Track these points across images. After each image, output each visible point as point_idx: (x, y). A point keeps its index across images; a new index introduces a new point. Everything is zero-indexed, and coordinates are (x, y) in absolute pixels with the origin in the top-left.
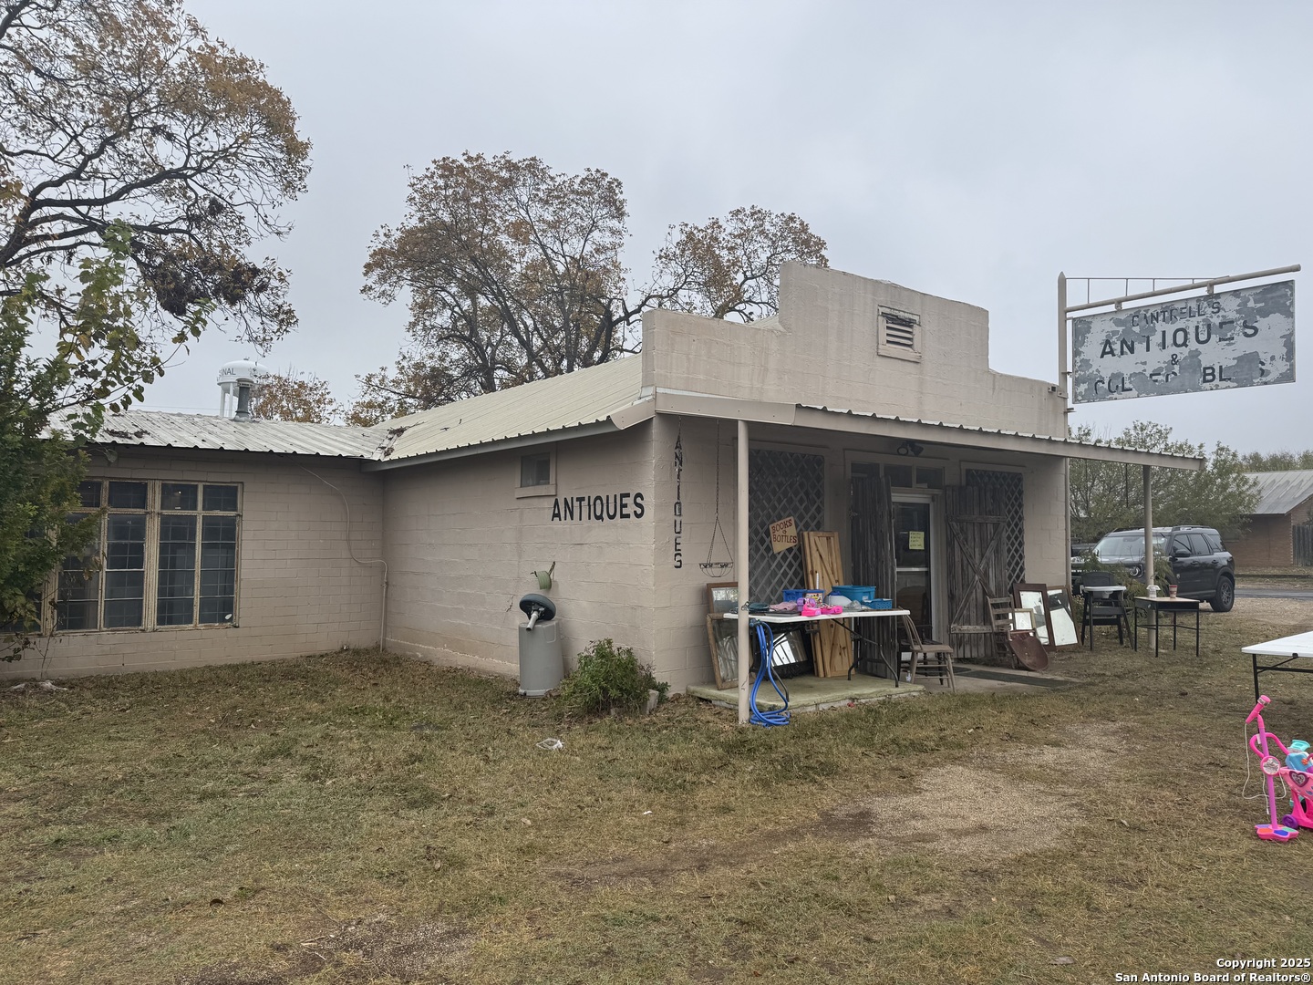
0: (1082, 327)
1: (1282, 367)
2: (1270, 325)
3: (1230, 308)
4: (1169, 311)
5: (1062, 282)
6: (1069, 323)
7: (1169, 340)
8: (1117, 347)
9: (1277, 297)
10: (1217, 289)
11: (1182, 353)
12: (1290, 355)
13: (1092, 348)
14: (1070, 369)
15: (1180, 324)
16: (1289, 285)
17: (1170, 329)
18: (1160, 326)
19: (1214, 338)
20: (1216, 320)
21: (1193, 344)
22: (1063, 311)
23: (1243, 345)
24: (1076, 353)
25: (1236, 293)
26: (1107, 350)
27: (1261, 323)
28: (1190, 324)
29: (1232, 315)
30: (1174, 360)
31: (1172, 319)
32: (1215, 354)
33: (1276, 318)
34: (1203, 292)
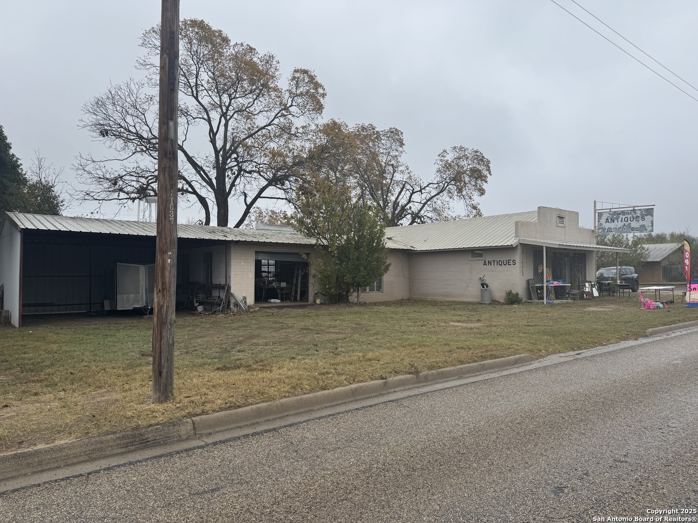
0: (600, 215)
1: (651, 228)
2: (648, 218)
3: (639, 213)
4: (623, 213)
5: (595, 202)
6: (597, 214)
7: (623, 220)
8: (610, 221)
9: (649, 212)
10: (635, 208)
11: (627, 223)
12: (652, 226)
13: (603, 220)
14: (597, 225)
15: (626, 216)
16: (653, 209)
17: (624, 217)
18: (621, 216)
19: (634, 220)
20: (635, 216)
21: (629, 221)
22: (595, 210)
23: (641, 223)
24: (599, 221)
25: (640, 210)
26: (607, 221)
27: (646, 218)
28: (629, 216)
29: (639, 215)
30: (624, 225)
31: (624, 215)
32: (634, 224)
33: (649, 217)
34: (632, 209)
